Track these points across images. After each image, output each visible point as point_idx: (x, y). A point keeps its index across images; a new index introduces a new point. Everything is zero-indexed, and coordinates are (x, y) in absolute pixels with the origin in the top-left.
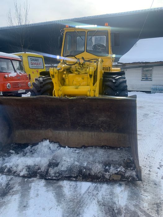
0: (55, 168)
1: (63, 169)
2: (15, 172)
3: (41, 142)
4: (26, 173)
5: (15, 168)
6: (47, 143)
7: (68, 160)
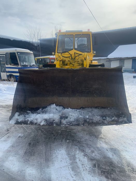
0: (66, 120)
1: (71, 120)
2: (36, 123)
3: (49, 106)
4: (45, 123)
5: (35, 121)
6: (54, 106)
7: (74, 115)
